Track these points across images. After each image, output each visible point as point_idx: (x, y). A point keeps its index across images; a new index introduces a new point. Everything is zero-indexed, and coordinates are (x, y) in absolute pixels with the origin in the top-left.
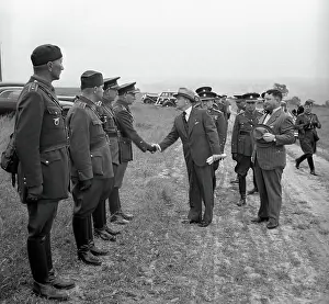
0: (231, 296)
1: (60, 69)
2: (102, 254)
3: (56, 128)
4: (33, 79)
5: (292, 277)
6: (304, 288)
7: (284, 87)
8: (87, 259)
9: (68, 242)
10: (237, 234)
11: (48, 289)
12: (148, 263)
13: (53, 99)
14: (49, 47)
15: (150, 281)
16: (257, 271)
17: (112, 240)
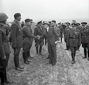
0: (60, 70)
1: (20, 19)
2: (30, 62)
3: (20, 32)
4: (14, 21)
5: (74, 66)
6: (77, 68)
7: (75, 21)
8: (26, 63)
9: (21, 59)
10: (61, 58)
11: (18, 69)
12: (40, 64)
13: (19, 25)
14: (18, 13)
15: (41, 67)
16: (66, 65)
17: (31, 59)
